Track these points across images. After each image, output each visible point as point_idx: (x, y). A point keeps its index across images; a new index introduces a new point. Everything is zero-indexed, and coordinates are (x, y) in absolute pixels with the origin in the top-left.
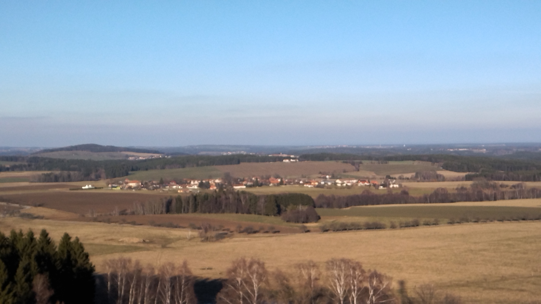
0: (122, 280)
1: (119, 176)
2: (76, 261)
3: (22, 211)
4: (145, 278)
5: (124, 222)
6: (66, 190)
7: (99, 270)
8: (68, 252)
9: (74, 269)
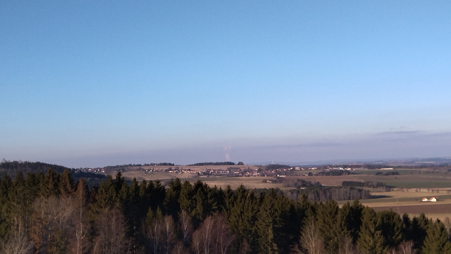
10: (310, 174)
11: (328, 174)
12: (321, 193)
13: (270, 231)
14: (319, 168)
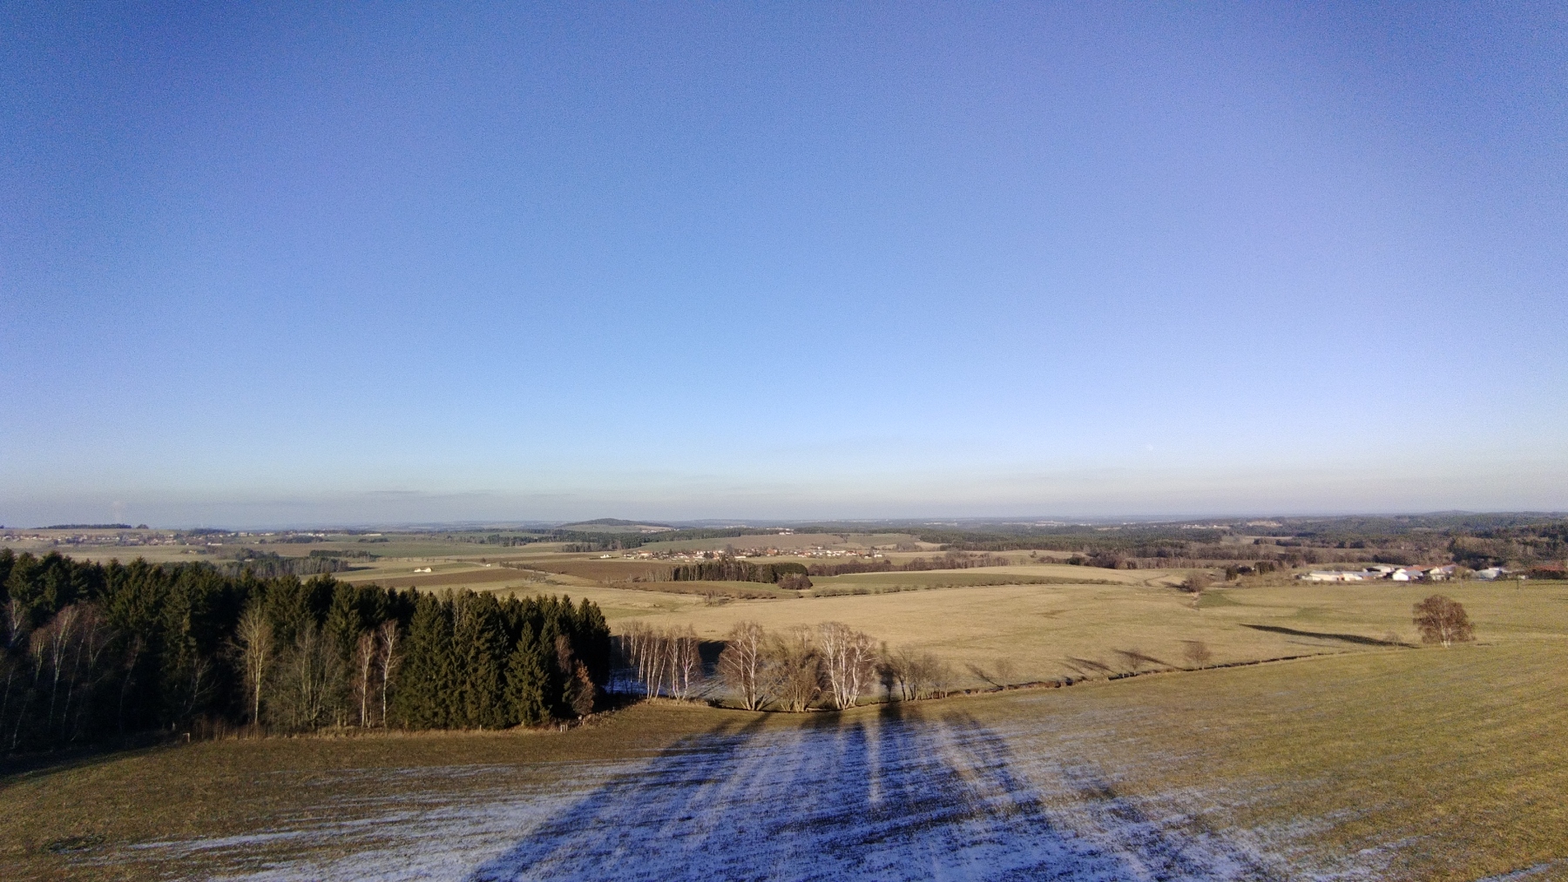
0: (634, 641)
1: (633, 547)
2: (594, 624)
3: (547, 578)
4: (655, 639)
5: (637, 588)
6: (587, 560)
7: (614, 633)
8: (587, 615)
9: (592, 631)
10: (262, 541)
11: (290, 541)
12: (277, 565)
13: (186, 620)
14: (277, 533)
